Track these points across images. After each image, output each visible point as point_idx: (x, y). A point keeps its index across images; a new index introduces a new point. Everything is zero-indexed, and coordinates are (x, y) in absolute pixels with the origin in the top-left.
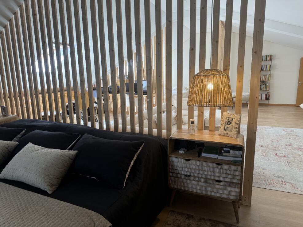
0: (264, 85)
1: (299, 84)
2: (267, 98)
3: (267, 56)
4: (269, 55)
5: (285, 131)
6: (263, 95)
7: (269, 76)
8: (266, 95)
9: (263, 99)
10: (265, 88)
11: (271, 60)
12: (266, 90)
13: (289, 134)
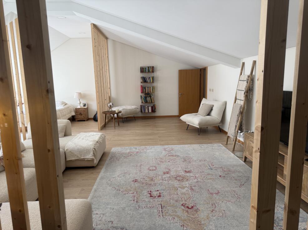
0: (149, 98)
1: (179, 95)
2: (154, 110)
3: (149, 67)
4: (151, 67)
5: (166, 150)
6: (149, 107)
7: (153, 88)
8: (152, 107)
9: (149, 112)
10: (150, 100)
11: (153, 72)
12: (152, 102)
13: (169, 154)
